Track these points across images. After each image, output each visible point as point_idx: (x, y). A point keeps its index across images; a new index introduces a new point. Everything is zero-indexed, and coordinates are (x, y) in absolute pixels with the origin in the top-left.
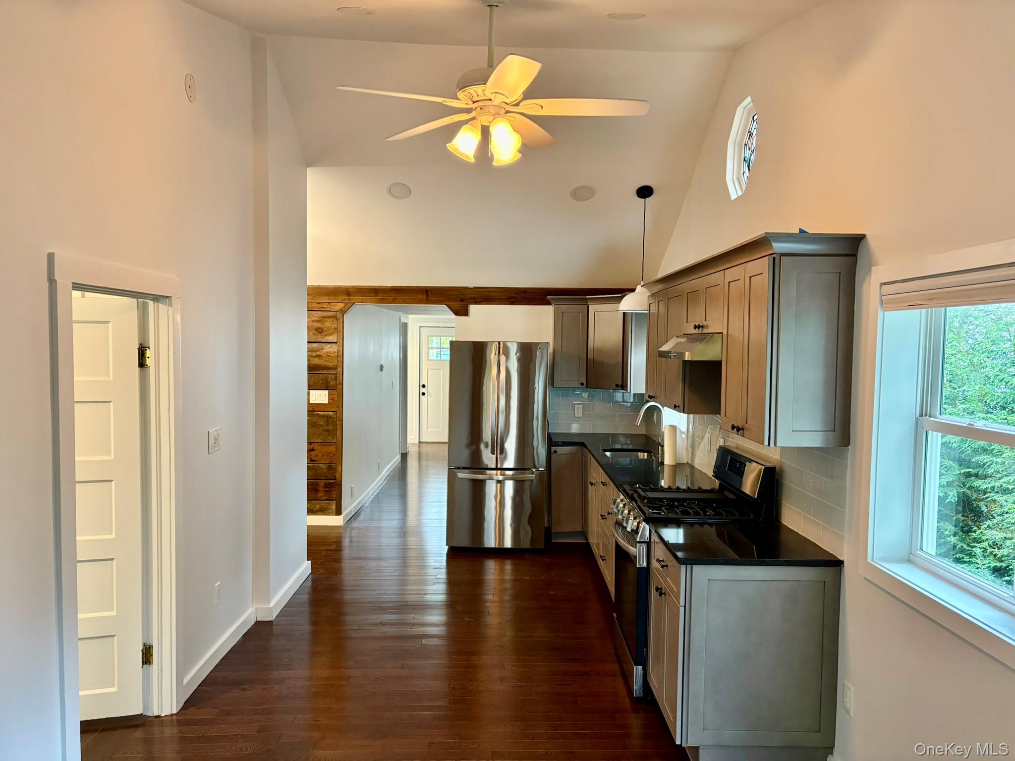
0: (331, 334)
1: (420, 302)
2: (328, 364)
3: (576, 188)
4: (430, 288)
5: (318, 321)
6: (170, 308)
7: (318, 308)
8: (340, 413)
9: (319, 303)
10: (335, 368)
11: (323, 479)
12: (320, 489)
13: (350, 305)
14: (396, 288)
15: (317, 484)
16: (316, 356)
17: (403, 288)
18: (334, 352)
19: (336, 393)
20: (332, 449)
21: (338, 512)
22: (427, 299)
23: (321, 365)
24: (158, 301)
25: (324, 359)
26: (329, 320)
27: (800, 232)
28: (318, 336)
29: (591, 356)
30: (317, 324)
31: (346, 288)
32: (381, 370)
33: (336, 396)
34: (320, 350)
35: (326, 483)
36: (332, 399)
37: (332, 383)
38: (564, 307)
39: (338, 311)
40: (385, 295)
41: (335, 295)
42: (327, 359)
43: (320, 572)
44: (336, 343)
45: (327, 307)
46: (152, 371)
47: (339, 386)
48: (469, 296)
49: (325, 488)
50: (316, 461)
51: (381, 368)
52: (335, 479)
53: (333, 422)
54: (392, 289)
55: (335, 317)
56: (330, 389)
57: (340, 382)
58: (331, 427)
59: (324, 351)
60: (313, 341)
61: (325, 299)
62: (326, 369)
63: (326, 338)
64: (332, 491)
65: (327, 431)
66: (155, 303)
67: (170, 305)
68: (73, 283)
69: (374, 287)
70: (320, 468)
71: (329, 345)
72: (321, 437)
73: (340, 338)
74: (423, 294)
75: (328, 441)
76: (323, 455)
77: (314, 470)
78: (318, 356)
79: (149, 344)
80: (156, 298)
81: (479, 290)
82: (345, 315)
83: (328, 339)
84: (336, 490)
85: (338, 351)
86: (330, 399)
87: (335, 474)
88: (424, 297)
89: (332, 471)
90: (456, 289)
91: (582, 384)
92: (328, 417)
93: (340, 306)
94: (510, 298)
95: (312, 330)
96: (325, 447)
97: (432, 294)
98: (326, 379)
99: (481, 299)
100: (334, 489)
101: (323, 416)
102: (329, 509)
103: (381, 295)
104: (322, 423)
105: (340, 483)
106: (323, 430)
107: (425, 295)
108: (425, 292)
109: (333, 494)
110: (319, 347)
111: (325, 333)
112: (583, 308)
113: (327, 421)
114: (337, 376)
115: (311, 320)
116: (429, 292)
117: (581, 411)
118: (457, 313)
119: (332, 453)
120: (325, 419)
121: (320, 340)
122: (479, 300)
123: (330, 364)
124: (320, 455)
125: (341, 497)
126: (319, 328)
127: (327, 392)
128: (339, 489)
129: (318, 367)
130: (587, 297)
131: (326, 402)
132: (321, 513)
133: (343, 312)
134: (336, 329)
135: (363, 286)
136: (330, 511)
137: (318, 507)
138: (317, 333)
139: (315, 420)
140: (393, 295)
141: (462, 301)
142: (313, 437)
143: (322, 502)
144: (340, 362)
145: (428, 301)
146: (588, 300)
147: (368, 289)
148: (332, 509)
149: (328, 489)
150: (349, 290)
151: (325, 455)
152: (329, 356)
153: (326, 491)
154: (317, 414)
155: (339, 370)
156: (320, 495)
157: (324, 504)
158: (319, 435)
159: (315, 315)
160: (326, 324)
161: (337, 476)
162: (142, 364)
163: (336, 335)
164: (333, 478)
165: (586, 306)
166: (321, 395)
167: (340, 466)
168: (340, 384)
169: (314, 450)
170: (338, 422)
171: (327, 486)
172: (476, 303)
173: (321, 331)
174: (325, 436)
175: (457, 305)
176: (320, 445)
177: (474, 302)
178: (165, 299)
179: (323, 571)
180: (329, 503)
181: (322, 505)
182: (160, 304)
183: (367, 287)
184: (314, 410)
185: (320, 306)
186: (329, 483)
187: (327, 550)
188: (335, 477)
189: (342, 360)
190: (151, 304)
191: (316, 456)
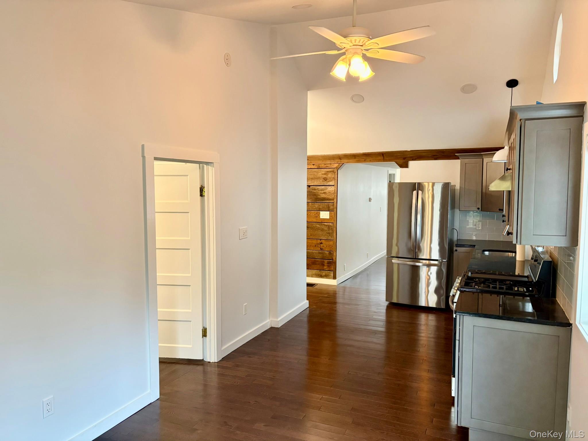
0: (331, 181)
1: (379, 161)
2: (329, 197)
3: (464, 86)
4: (385, 152)
5: (325, 174)
6: (213, 168)
7: (325, 167)
8: (335, 224)
9: (325, 164)
10: (333, 199)
11: (327, 259)
12: (325, 264)
13: (341, 164)
14: (365, 153)
15: (324, 262)
16: (323, 193)
17: (369, 153)
18: (333, 191)
19: (333, 213)
20: (331, 243)
21: (335, 278)
22: (383, 159)
23: (325, 198)
24: (208, 165)
25: (328, 194)
26: (330, 173)
27: (537, 104)
28: (325, 182)
29: (484, 190)
30: (324, 175)
31: (339, 155)
32: (370, 201)
33: (333, 215)
34: (325, 189)
35: (328, 261)
36: (331, 216)
37: (331, 207)
38: (466, 161)
39: (335, 168)
40: (360, 158)
41: (333, 159)
42: (329, 195)
43: (313, 307)
44: (334, 185)
45: (329, 166)
46: (206, 198)
47: (334, 209)
48: (408, 156)
49: (328, 264)
50: (323, 249)
51: (370, 200)
52: (333, 260)
53: (332, 229)
54: (363, 154)
55: (333, 172)
56: (330, 210)
57: (335, 207)
58: (331, 231)
59: (328, 190)
60: (322, 185)
61: (328, 162)
62: (328, 200)
63: (329, 183)
64: (331, 266)
65: (329, 233)
66: (207, 166)
67: (213, 167)
68: (154, 157)
69: (353, 154)
70: (325, 253)
71: (330, 187)
72: (326, 236)
73: (336, 183)
74: (381, 156)
75: (329, 239)
76: (327, 246)
77: (322, 254)
78: (325, 193)
79: (204, 186)
80: (207, 163)
81: (414, 152)
82: (338, 170)
83: (330, 183)
84: (333, 266)
85: (335, 190)
86: (330, 216)
87: (333, 257)
88: (382, 158)
89: (331, 255)
90: (400, 152)
91: (478, 209)
92: (329, 226)
93: (336, 165)
94: (434, 156)
95: (322, 179)
96: (328, 242)
97: (386, 156)
98: (329, 205)
99: (416, 157)
100: (332, 265)
101: (327, 226)
102: (330, 275)
103: (357, 158)
104: (326, 229)
105: (335, 262)
106: (326, 233)
107: (382, 157)
108: (382, 155)
109: (332, 268)
110: (325, 188)
111: (328, 180)
112: (479, 160)
113: (329, 228)
114: (334, 204)
115: (321, 173)
116: (384, 155)
117: (480, 226)
118: (401, 166)
119: (331, 246)
120: (328, 227)
121: (326, 184)
122: (415, 158)
123: (331, 197)
124: (325, 246)
125: (336, 270)
126: (325, 178)
127: (328, 212)
128: (335, 265)
129: (325, 199)
130: (482, 153)
131: (328, 217)
132: (325, 277)
133: (338, 169)
134: (334, 178)
135: (347, 154)
136: (330, 277)
137: (324, 274)
138: (324, 181)
139: (323, 228)
140: (365, 158)
141: (404, 159)
142: (321, 237)
143: (326, 271)
144: (335, 196)
145: (384, 160)
146: (483, 155)
147: (350, 155)
148: (331, 276)
149: (329, 265)
150: (340, 156)
151: (328, 246)
152: (330, 193)
153: (328, 266)
154: (324, 224)
155: (335, 200)
156: (325, 267)
157: (327, 273)
158: (324, 235)
159: (323, 171)
160: (329, 175)
161: (334, 258)
162: (201, 195)
163: (334, 181)
164: (332, 259)
165: (482, 159)
166: (325, 214)
167: (335, 253)
168: (335, 208)
169: (322, 243)
170: (334, 229)
171: (329, 263)
172: (413, 160)
173: (326, 179)
174: (328, 236)
175: (401, 161)
176: (325, 241)
177: (411, 159)
178: (211, 164)
179: (315, 307)
180: (330, 272)
181: (326, 273)
182: (209, 166)
183: (349, 154)
184: (322, 222)
185: (326, 166)
186: (330, 261)
187: (322, 297)
188: (333, 259)
189: (336, 195)
190: (205, 166)
191: (323, 247)
